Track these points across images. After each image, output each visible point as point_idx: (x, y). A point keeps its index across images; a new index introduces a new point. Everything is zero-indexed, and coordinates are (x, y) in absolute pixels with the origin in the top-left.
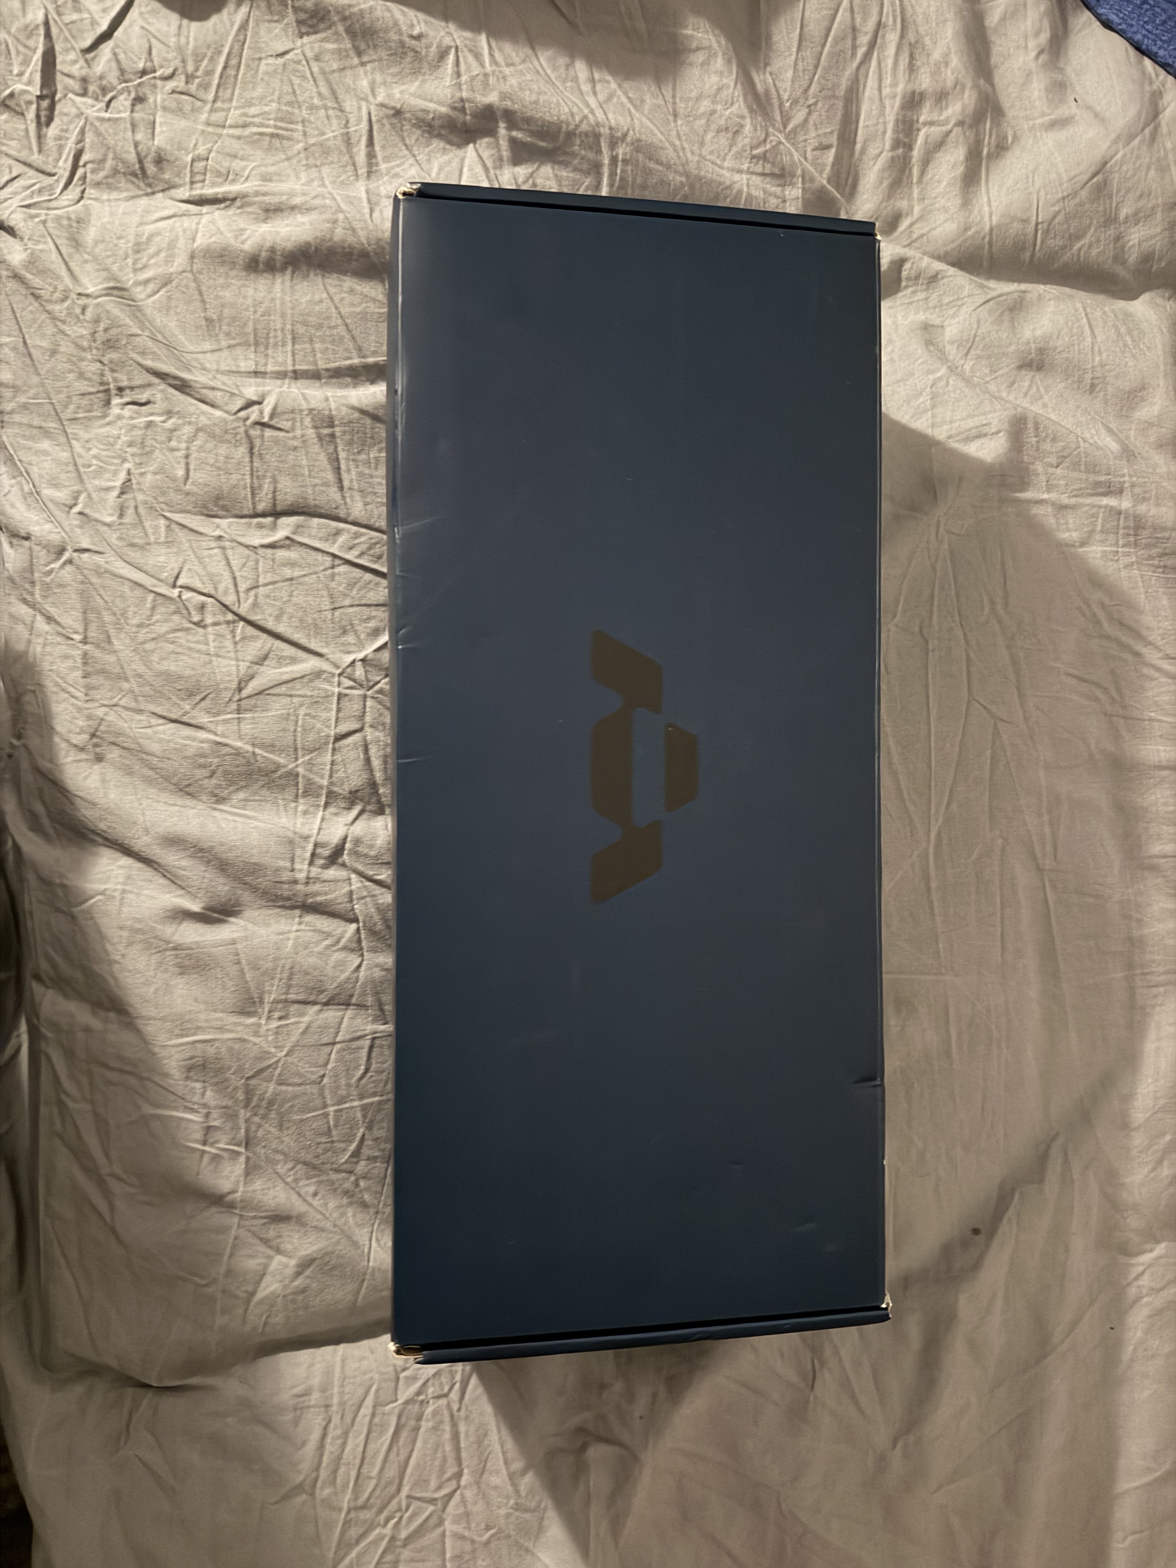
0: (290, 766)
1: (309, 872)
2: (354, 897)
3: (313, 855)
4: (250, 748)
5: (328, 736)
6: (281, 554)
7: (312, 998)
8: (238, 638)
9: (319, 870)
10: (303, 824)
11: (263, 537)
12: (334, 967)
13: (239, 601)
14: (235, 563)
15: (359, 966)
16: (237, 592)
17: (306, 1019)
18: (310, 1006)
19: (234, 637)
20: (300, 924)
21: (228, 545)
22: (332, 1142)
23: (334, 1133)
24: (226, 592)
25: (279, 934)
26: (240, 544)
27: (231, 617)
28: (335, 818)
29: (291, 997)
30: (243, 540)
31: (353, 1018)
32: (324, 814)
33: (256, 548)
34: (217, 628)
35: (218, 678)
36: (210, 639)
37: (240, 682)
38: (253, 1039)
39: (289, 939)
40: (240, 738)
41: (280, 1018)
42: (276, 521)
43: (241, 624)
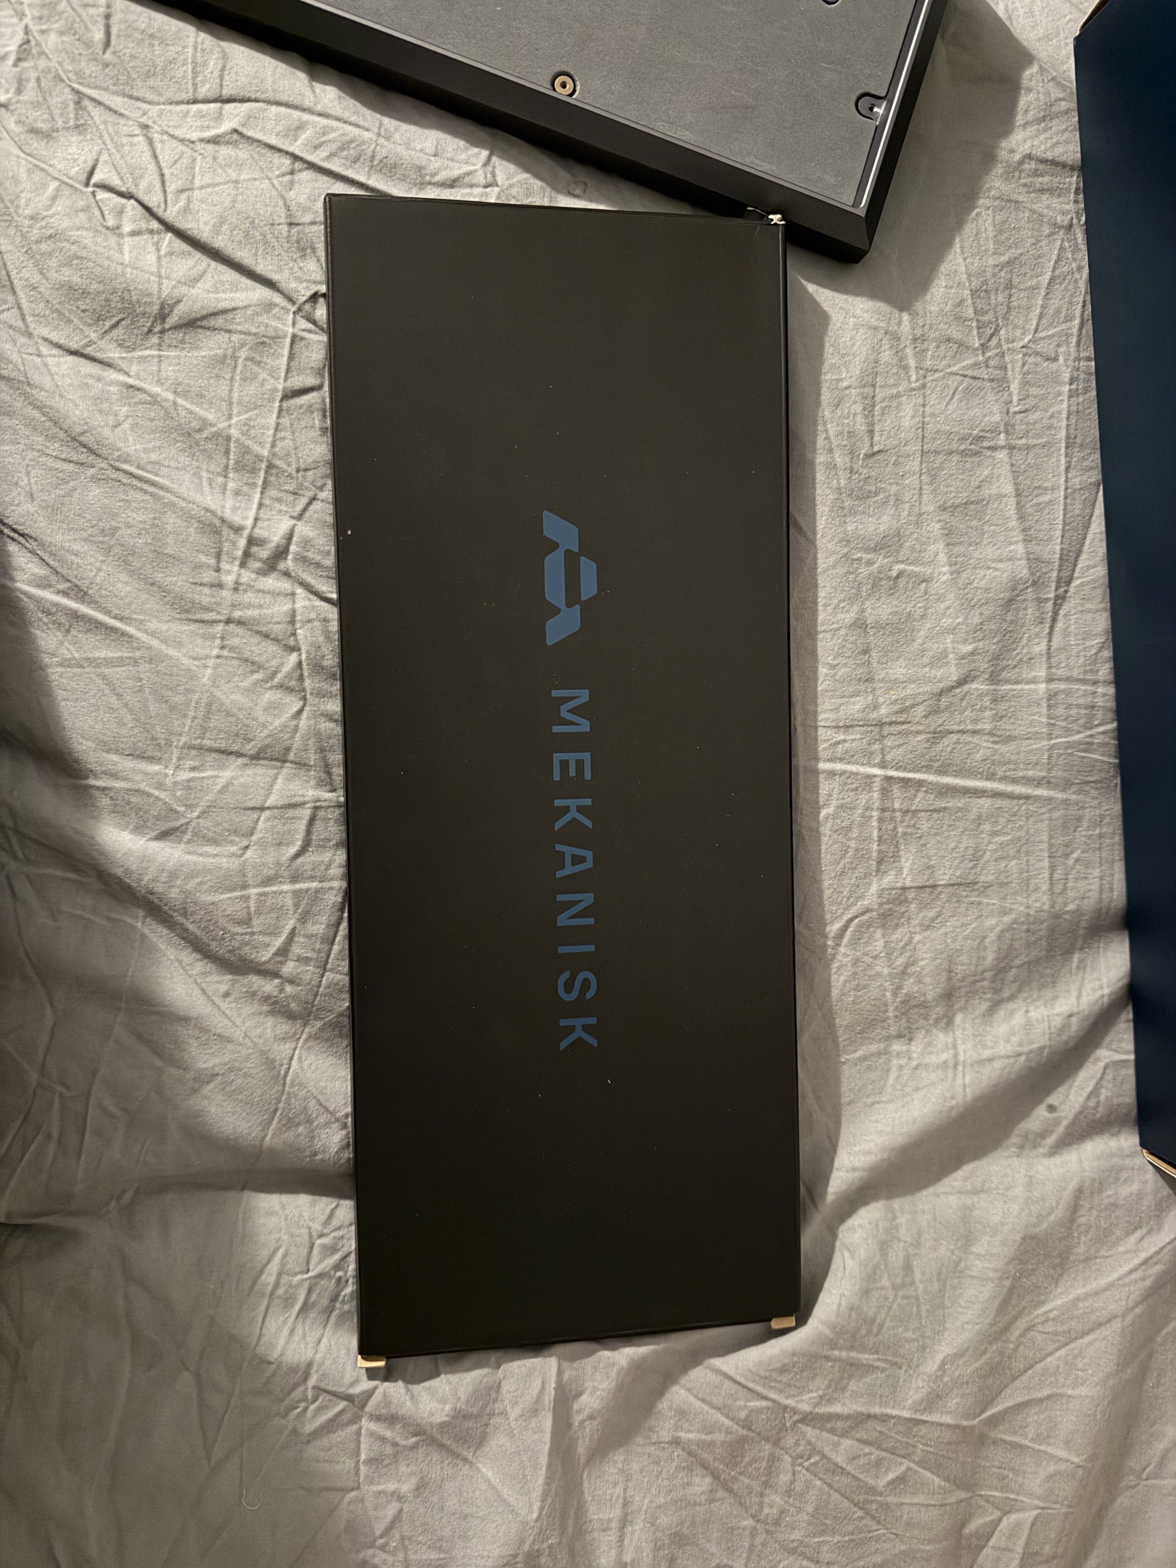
0: (221, 426)
1: (239, 575)
2: (298, 618)
3: (247, 554)
4: (171, 397)
5: (275, 390)
6: (225, 151)
7: (235, 748)
8: (162, 253)
9: (253, 576)
10: (234, 509)
11: (202, 128)
12: (265, 710)
13: (166, 203)
14: (165, 159)
15: (300, 712)
16: (165, 192)
17: (227, 774)
18: (233, 758)
19: (158, 250)
20: (222, 648)
21: (156, 137)
22: (252, 934)
23: (255, 922)
24: (149, 190)
25: (194, 659)
26: (173, 136)
27: (155, 225)
28: (277, 506)
29: (207, 742)
30: (178, 133)
31: (288, 779)
32: (261, 498)
33: (193, 142)
34: (137, 238)
35: (134, 298)
36: (126, 249)
37: (162, 307)
38: (156, 793)
39: (206, 667)
40: (159, 382)
41: (193, 769)
42: (220, 110)
43: (169, 236)
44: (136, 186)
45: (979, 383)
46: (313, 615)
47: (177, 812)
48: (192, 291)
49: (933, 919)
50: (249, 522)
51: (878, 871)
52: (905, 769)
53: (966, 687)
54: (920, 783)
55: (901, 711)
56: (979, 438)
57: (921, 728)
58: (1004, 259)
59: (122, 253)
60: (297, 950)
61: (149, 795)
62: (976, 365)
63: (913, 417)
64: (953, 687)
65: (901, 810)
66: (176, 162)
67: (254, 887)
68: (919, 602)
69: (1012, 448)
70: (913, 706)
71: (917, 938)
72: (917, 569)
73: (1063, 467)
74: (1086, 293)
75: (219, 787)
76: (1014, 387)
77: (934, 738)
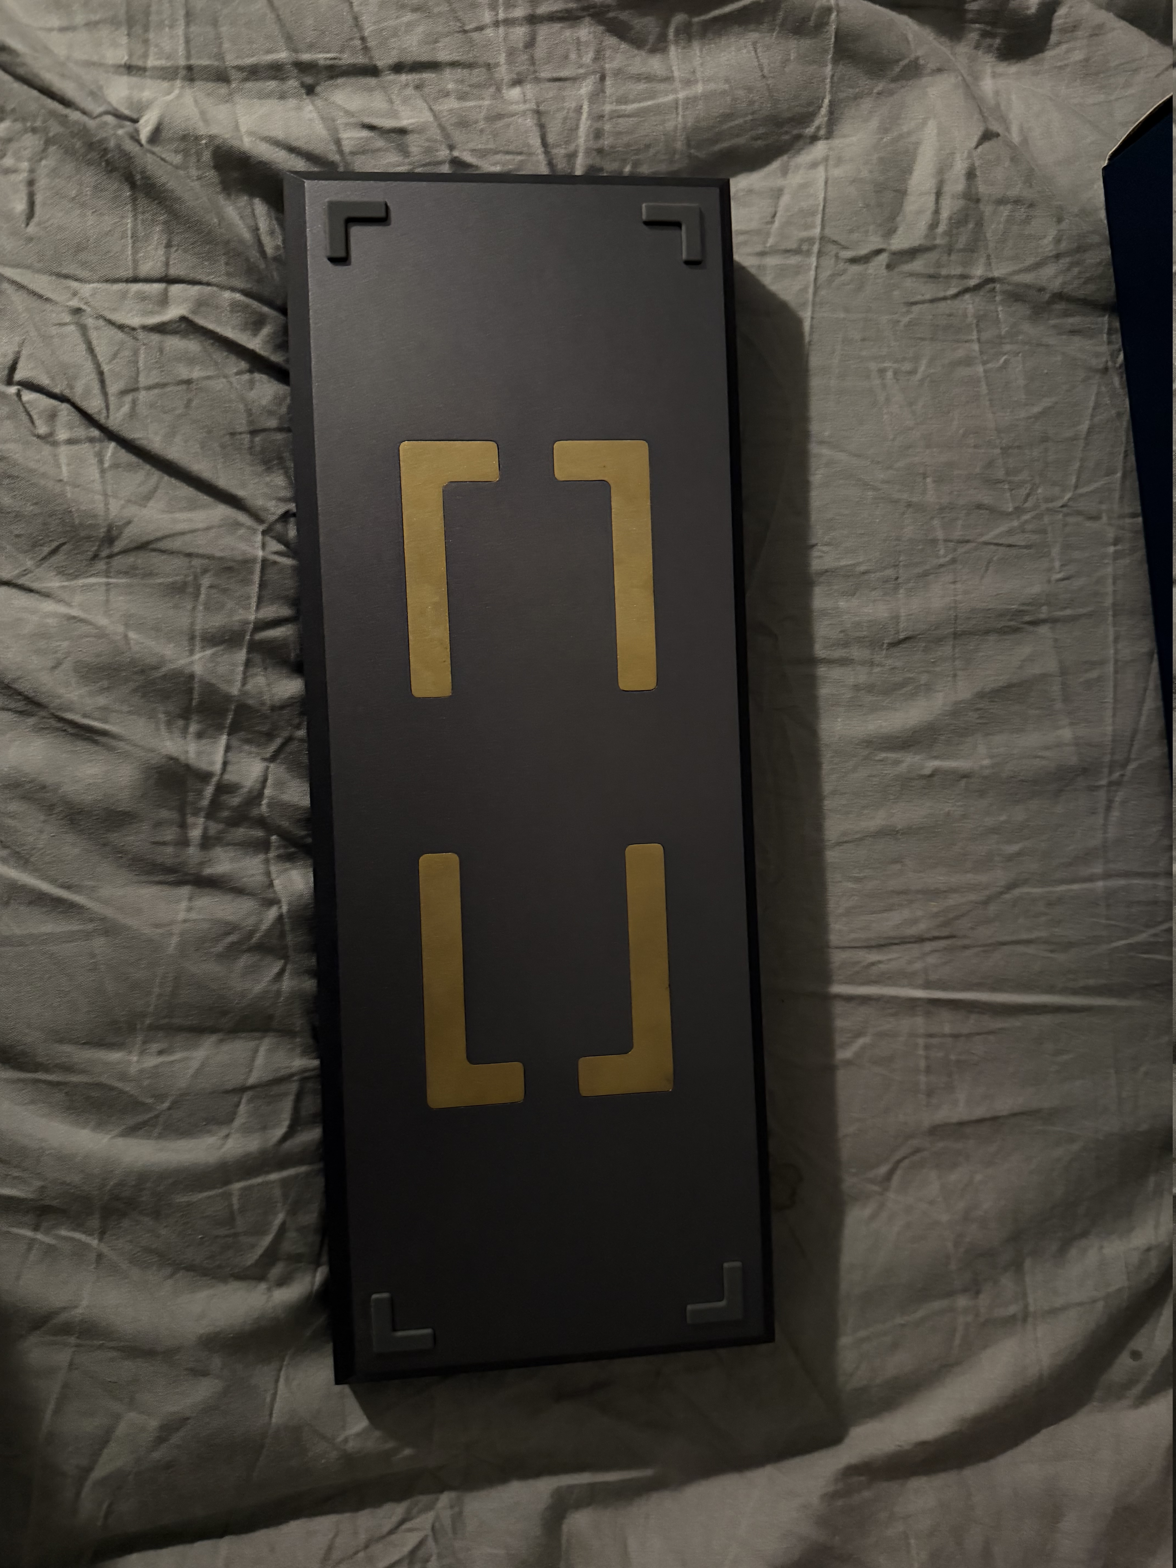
0: (182, 662)
1: (206, 828)
3: (214, 804)
4: (121, 630)
5: (246, 620)
6: (173, 343)
7: (208, 1023)
8: (106, 465)
9: (222, 827)
10: (199, 754)
11: (145, 314)
12: (242, 976)
13: (107, 407)
14: (102, 350)
15: (281, 974)
16: (105, 394)
17: (200, 1055)
18: (205, 1034)
19: (101, 462)
20: (190, 910)
21: (90, 322)
22: (236, 1235)
23: (239, 1222)
24: (87, 391)
25: (157, 926)
26: (109, 322)
27: (95, 433)
28: (247, 747)
29: (177, 1021)
30: (116, 317)
31: (271, 1050)
32: (229, 741)
33: (134, 329)
34: (76, 448)
35: (77, 522)
36: (63, 460)
37: (110, 528)
38: (119, 1085)
39: (171, 934)
40: (107, 613)
41: (160, 1053)
42: (166, 292)
43: (113, 445)
44: (71, 387)
45: (1014, 551)
47: (144, 1104)
48: (143, 511)
49: (996, 1154)
50: (217, 768)
51: (928, 1105)
52: (954, 989)
53: (1017, 892)
54: (973, 1006)
55: (945, 924)
56: (1019, 613)
57: (967, 942)
58: (1036, 410)
59: (59, 466)
60: (287, 1246)
61: (112, 1089)
62: (1010, 532)
63: (943, 597)
64: (1002, 893)
65: (951, 1035)
66: (116, 355)
67: (238, 1180)
68: (958, 801)
69: (1053, 621)
70: (957, 918)
71: (979, 1177)
72: (953, 764)
73: (1111, 638)
74: (1128, 442)
75: (191, 1071)
76: (1055, 551)
77: (984, 951)
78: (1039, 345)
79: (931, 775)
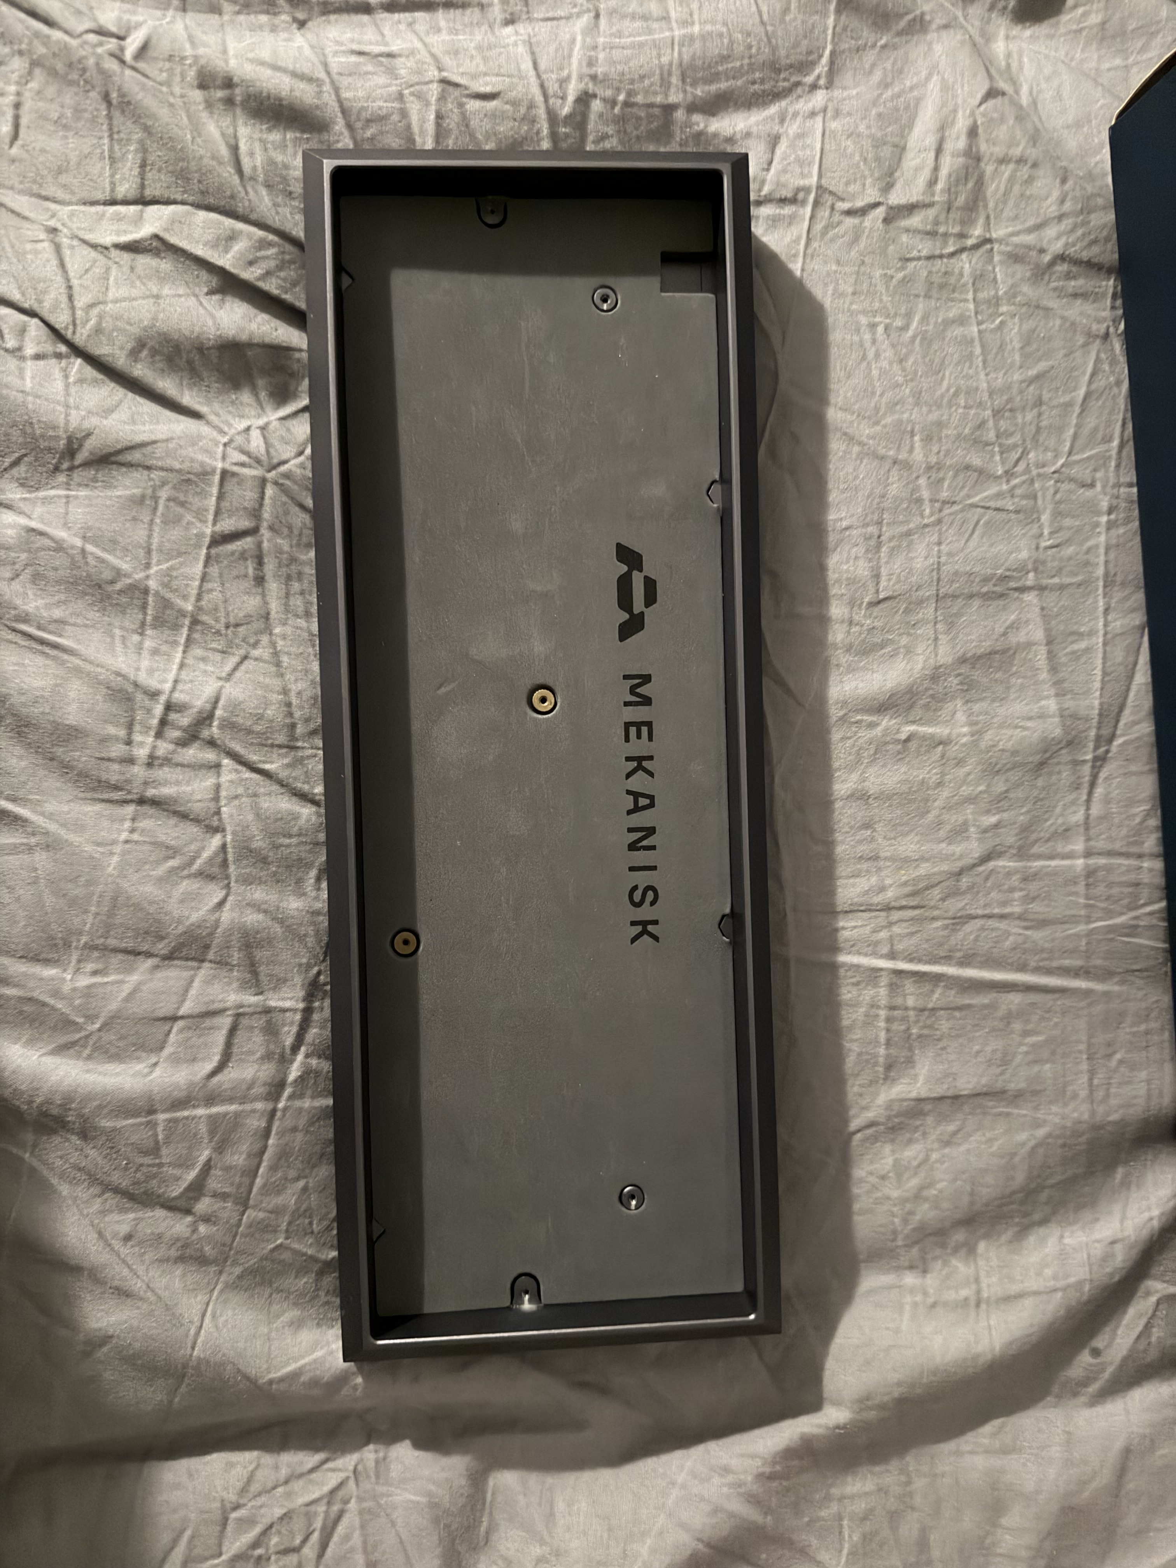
0: (137, 577)
1: (154, 747)
2: (223, 793)
3: (163, 722)
4: (78, 542)
5: (202, 535)
6: (144, 261)
7: (145, 947)
8: (71, 380)
9: (171, 747)
10: (151, 672)
11: (118, 233)
12: (181, 903)
13: (75, 323)
14: (74, 267)
15: (222, 903)
16: (73, 308)
17: (134, 978)
18: (141, 958)
19: (66, 377)
20: (132, 831)
21: (65, 241)
22: (161, 1165)
23: (164, 1151)
24: (55, 307)
25: (98, 844)
26: (84, 241)
27: (62, 348)
28: (202, 666)
29: (112, 942)
30: (89, 237)
31: (208, 982)
32: (184, 658)
33: (106, 248)
34: (42, 363)
35: (38, 432)
36: (28, 374)
37: (70, 439)
38: (52, 1002)
39: (112, 854)
40: (66, 526)
41: (95, 973)
42: (142, 211)
43: (79, 361)
44: (40, 302)
45: (1003, 516)
46: (240, 791)
47: (75, 1023)
48: (105, 422)
49: (955, 1133)
50: (167, 686)
51: (886, 1079)
52: (920, 961)
53: (991, 864)
54: (937, 978)
55: (914, 894)
56: (1004, 578)
57: (936, 913)
58: (1032, 372)
59: (23, 378)
60: (213, 1183)
61: (44, 1004)
62: (999, 495)
63: (926, 558)
64: (974, 866)
65: (914, 1009)
66: (87, 271)
67: (164, 1111)
68: (934, 768)
69: (1042, 589)
70: (927, 888)
71: (934, 1156)
72: (930, 730)
73: (1101, 609)
74: (1126, 410)
75: (124, 994)
76: (1045, 518)
77: (953, 924)
78: (1038, 307)
79: (908, 740)
